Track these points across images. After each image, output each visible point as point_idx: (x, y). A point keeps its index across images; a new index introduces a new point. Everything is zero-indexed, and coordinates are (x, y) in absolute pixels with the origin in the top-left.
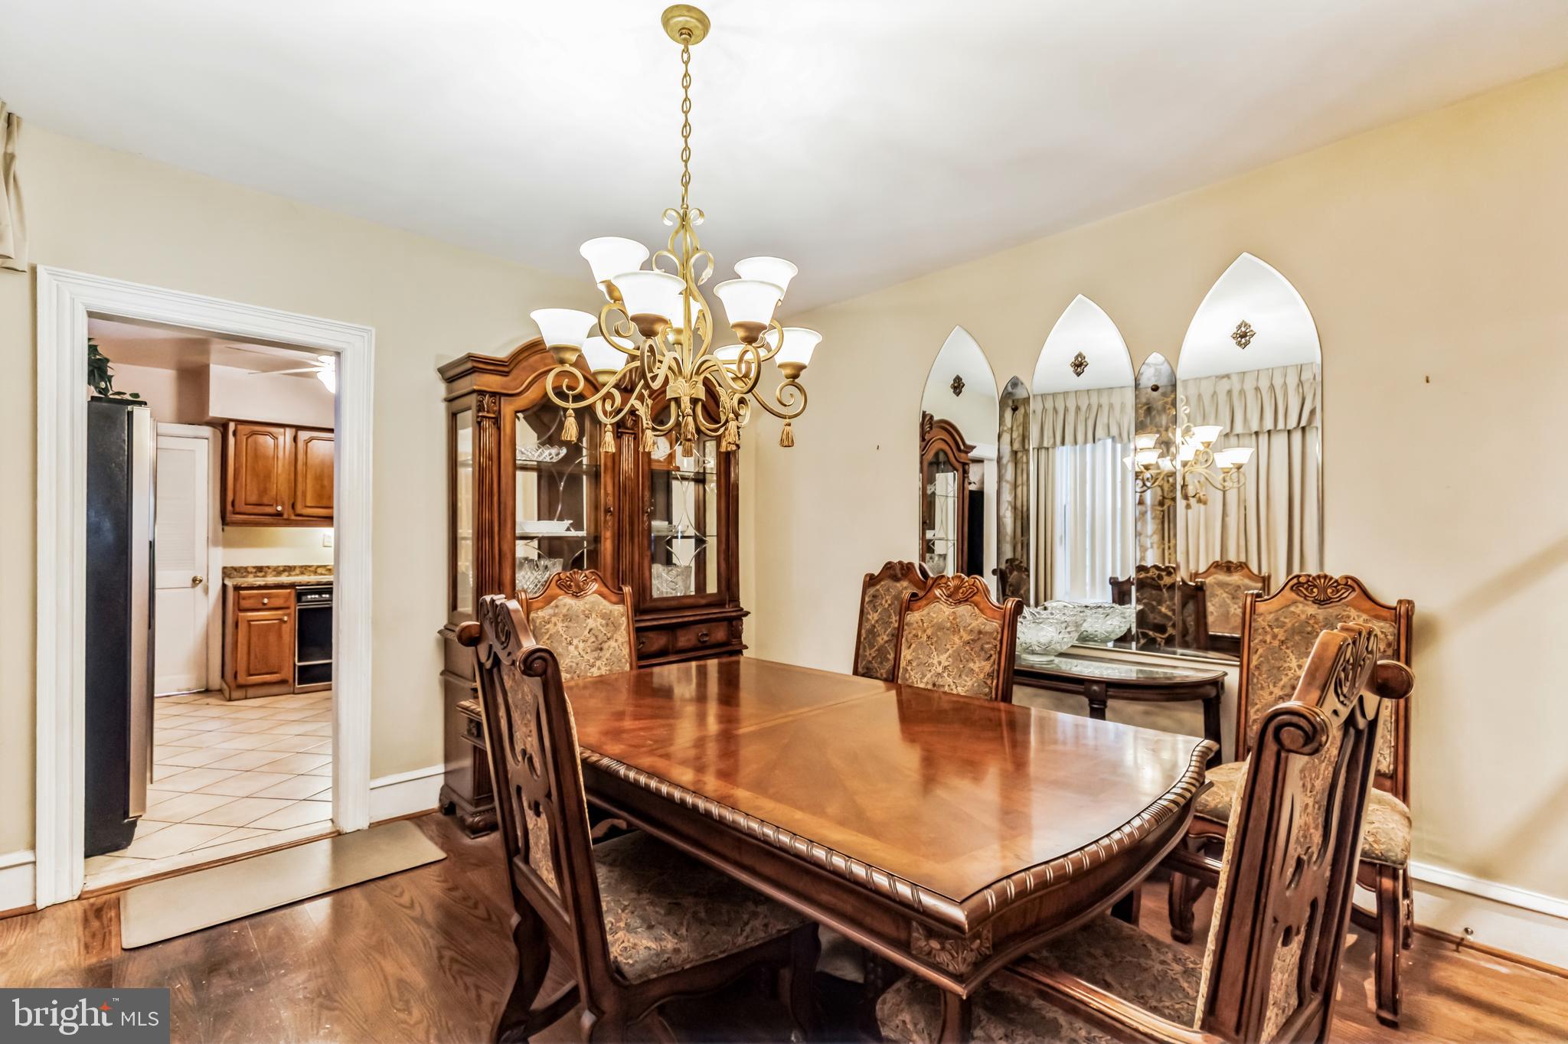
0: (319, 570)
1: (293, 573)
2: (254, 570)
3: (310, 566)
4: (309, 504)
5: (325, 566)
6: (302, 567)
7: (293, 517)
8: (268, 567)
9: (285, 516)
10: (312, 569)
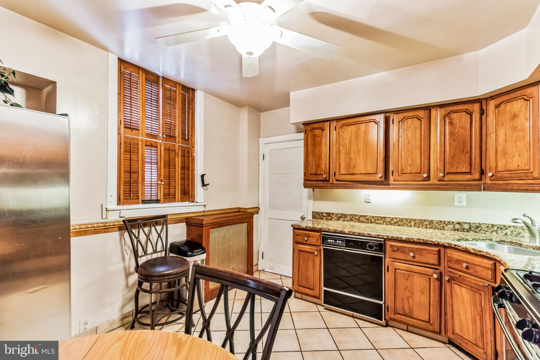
0: (361, 219)
1: (346, 219)
2: (326, 215)
3: (356, 215)
4: (342, 173)
5: (365, 216)
6: (351, 215)
7: (335, 182)
8: (333, 214)
9: (331, 182)
10: (357, 217)
